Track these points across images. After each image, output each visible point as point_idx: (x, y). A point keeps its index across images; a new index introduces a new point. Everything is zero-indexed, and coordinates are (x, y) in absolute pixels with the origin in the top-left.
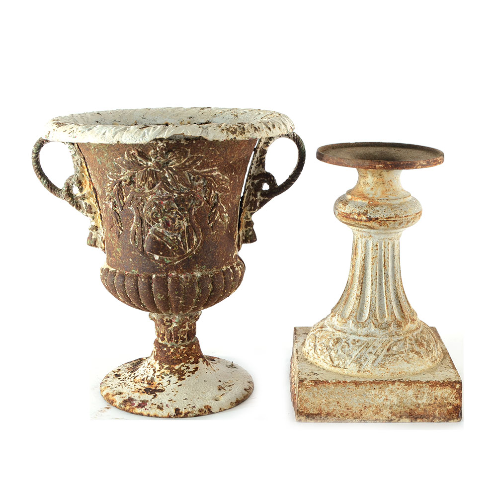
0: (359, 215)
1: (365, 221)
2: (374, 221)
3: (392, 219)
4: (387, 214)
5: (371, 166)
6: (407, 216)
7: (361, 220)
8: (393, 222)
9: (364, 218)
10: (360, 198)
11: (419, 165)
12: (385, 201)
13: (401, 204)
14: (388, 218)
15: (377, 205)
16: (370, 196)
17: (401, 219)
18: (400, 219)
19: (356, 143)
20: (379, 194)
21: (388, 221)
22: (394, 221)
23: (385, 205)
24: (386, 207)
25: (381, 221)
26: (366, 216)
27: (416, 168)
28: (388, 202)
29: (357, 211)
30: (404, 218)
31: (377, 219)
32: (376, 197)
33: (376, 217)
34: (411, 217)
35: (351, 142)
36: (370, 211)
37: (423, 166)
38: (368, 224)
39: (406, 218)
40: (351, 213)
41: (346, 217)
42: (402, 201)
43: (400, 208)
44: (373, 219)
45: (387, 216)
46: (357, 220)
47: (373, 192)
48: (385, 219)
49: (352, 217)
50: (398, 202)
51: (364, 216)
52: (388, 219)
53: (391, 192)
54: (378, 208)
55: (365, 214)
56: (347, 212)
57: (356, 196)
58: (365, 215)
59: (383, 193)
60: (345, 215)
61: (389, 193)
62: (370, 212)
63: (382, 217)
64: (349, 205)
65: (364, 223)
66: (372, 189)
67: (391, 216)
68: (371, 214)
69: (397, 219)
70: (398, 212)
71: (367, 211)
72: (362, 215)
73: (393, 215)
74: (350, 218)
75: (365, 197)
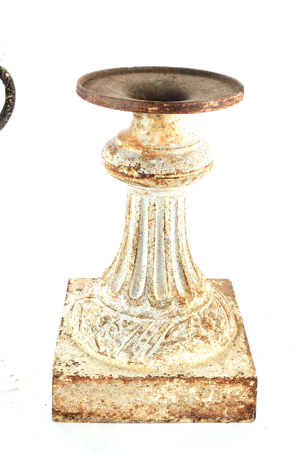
0: (129, 169)
1: (137, 178)
2: (148, 178)
3: (173, 176)
4: (165, 169)
5: (142, 109)
6: (193, 171)
7: (132, 176)
8: (174, 180)
9: (136, 174)
10: (132, 146)
11: (208, 108)
12: (164, 151)
13: (185, 155)
14: (168, 175)
15: (153, 157)
16: (145, 144)
17: (185, 175)
18: (182, 175)
20: (157, 140)
21: (167, 178)
22: (175, 178)
23: (164, 156)
24: (165, 160)
25: (158, 178)
26: (138, 171)
27: (204, 111)
28: (168, 152)
29: (127, 163)
30: (189, 174)
31: (153, 175)
32: (153, 145)
33: (152, 173)
34: (198, 172)
36: (144, 165)
37: (214, 108)
38: (141, 181)
39: (191, 174)
40: (119, 167)
41: (113, 170)
42: (187, 150)
43: (184, 161)
44: (147, 176)
45: (166, 173)
46: (127, 176)
47: (149, 138)
48: (163, 177)
49: (121, 171)
50: (182, 151)
51: (135, 172)
52: (167, 176)
53: (173, 138)
54: (154, 161)
55: (137, 168)
56: (115, 165)
57: (127, 142)
58: (137, 171)
59: (162, 139)
60: (113, 167)
61: (170, 140)
62: (144, 167)
63: (159, 173)
64: (118, 155)
65: (137, 180)
66: (148, 134)
67: (172, 172)
68: (144, 169)
69: (179, 175)
70: (181, 167)
71: (140, 165)
72: (133, 170)
73: (173, 170)
74: (118, 172)
75: (138, 145)
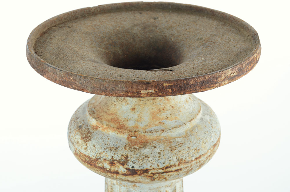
0: (112, 163)
1: (125, 175)
2: (140, 175)
3: (174, 169)
4: (163, 161)
5: (132, 92)
6: (200, 157)
7: (117, 173)
8: (175, 173)
9: (122, 169)
10: (113, 128)
11: (224, 80)
12: (159, 134)
13: (187, 135)
14: (167, 168)
15: (144, 144)
16: (131, 124)
17: (189, 164)
18: (186, 165)
19: (99, 7)
20: (147, 118)
21: (167, 172)
22: (177, 171)
23: (160, 141)
24: (162, 146)
25: (154, 174)
26: (126, 166)
27: (220, 86)
28: (164, 134)
29: (109, 155)
30: (195, 162)
31: (147, 171)
32: (141, 125)
33: (145, 168)
34: (206, 156)
35: (91, 6)
36: (133, 157)
37: (231, 79)
38: (129, 178)
39: (198, 161)
40: (97, 159)
41: (88, 163)
42: (189, 126)
43: (187, 145)
44: (139, 172)
45: (165, 165)
46: (109, 171)
47: (135, 116)
48: (162, 171)
49: (100, 165)
50: (181, 130)
51: (121, 167)
52: (167, 170)
53: (168, 113)
54: (146, 151)
55: (124, 162)
56: (91, 156)
57: (105, 122)
58: (123, 165)
59: (154, 116)
60: (88, 159)
61: (163, 115)
62: (133, 160)
63: (155, 166)
64: (93, 142)
65: (124, 178)
66: (133, 109)
67: (172, 163)
68: (134, 163)
69: (182, 166)
70: (184, 154)
71: (127, 157)
72: (118, 164)
73: (174, 161)
74: (96, 167)
75: (121, 128)
